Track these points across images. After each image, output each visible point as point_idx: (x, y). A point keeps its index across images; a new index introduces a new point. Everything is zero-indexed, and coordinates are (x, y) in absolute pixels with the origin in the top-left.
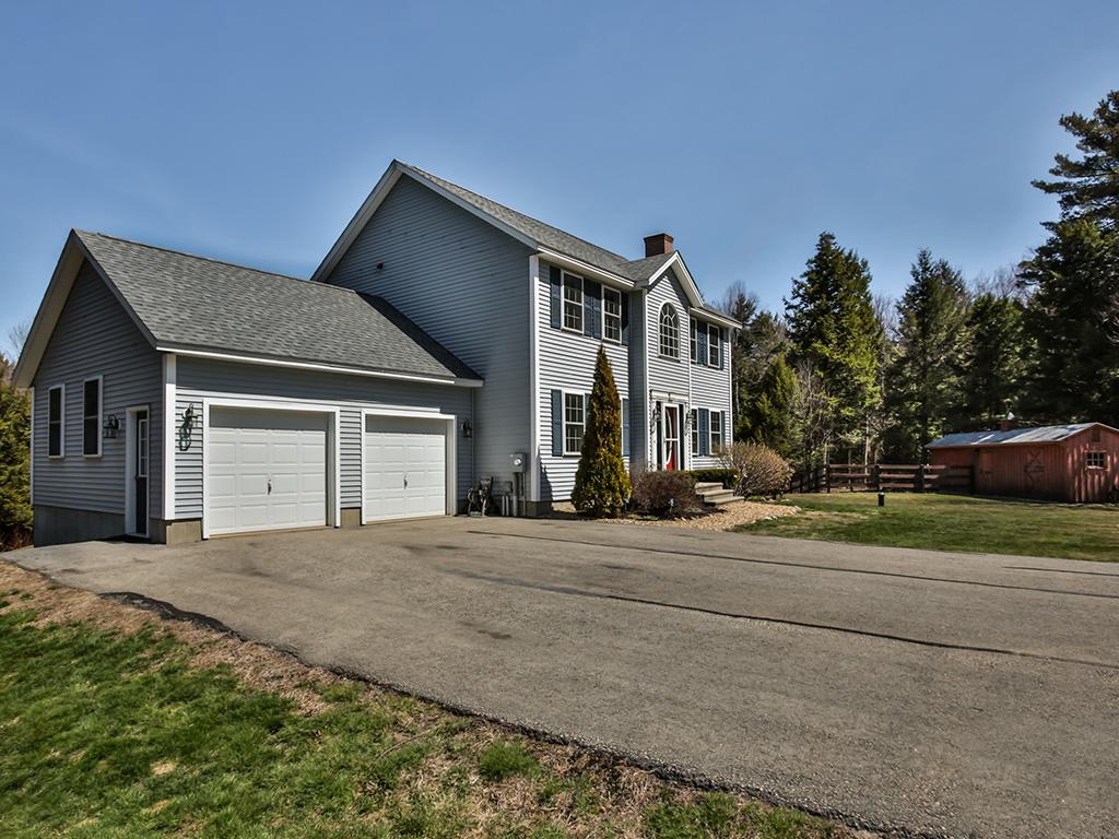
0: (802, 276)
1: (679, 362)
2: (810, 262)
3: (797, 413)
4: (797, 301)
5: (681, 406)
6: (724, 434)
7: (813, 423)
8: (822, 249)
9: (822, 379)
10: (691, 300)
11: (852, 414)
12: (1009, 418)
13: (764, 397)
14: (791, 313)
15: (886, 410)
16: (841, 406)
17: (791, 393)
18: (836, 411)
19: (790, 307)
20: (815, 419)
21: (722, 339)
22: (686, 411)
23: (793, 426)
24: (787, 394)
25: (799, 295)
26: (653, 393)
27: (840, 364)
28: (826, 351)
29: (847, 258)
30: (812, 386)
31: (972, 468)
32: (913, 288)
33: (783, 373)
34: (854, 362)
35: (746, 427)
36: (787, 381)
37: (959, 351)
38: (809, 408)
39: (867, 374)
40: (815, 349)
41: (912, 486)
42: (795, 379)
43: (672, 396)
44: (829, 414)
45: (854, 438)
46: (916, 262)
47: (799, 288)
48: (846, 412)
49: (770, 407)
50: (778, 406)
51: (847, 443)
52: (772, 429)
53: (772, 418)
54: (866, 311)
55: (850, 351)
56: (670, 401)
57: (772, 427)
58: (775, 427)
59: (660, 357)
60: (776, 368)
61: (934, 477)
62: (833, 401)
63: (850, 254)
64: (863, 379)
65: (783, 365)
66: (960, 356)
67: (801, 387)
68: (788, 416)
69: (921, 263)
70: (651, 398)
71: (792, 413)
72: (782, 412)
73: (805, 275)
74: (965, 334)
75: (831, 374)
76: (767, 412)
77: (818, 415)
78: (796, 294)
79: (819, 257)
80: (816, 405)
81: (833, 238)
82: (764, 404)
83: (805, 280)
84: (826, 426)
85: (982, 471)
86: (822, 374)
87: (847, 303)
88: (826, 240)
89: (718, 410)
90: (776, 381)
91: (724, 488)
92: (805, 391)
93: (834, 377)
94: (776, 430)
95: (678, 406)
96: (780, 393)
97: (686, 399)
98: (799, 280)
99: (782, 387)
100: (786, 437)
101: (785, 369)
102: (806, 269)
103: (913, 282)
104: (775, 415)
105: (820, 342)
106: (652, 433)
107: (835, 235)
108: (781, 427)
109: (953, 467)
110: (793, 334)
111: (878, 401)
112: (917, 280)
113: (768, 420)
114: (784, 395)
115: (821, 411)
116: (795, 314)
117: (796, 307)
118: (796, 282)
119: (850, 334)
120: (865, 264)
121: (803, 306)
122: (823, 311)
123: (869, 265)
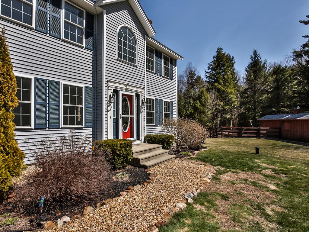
0: (211, 62)
1: (136, 67)
2: (214, 57)
3: (209, 107)
4: (210, 70)
5: (138, 96)
6: (172, 113)
7: (215, 111)
8: (218, 53)
9: (218, 96)
10: (149, 33)
11: (228, 108)
12: (298, 109)
13: (198, 102)
14: (208, 74)
15: (240, 107)
16: (225, 105)
17: (207, 100)
18: (223, 107)
19: (207, 72)
20: (215, 110)
21: (171, 64)
22: (141, 98)
23: (208, 112)
24: (206, 101)
25: (210, 69)
26: (109, 83)
27: (224, 91)
28: (220, 86)
29: (227, 56)
30: (215, 98)
31: (280, 129)
32: (251, 63)
33: (205, 94)
34: (229, 90)
35: (192, 112)
36: (206, 96)
37: (268, 85)
38: (213, 106)
39: (233, 94)
40: (215, 86)
41: (255, 135)
42: (209, 96)
43: (128, 87)
44: (220, 108)
45: (228, 116)
46: (252, 54)
47: (210, 66)
48: (226, 107)
49: (200, 105)
50: (203, 105)
51: (226, 118)
52: (200, 113)
53: (200, 109)
54: (233, 73)
55: (228, 87)
56: (127, 90)
57: (200, 112)
58: (201, 112)
59: (117, 60)
60: (202, 92)
61: (265, 132)
62: (222, 104)
63: (228, 54)
64: (232, 96)
65: (205, 91)
66: (269, 87)
67: (211, 99)
68: (206, 108)
69: (254, 55)
70: (108, 86)
71: (207, 107)
72: (204, 107)
73: (212, 62)
74: (271, 79)
75: (221, 94)
76: (199, 107)
77: (216, 108)
78: (209, 68)
79: (217, 56)
80: (216, 105)
81: (222, 49)
82: (198, 104)
83: (212, 63)
84: (219, 112)
85: (285, 130)
86: (218, 94)
87: (227, 70)
88: (219, 50)
89: (169, 101)
90: (202, 96)
91: (163, 148)
92: (212, 100)
93: (222, 95)
94: (202, 113)
95: (134, 95)
96: (203, 100)
97: (142, 91)
98: (210, 63)
99: (204, 98)
100: (205, 116)
101: (205, 92)
102: (213, 60)
103: (251, 61)
104: (201, 108)
105: (217, 83)
106: (108, 111)
107: (223, 49)
108: (204, 112)
109: (272, 128)
110: (208, 81)
111: (237, 104)
112: (252, 60)
113: (199, 110)
114: (205, 101)
115: (217, 107)
116: (209, 75)
117: (209, 72)
118: (209, 64)
119: (227, 81)
120: (233, 58)
121: (211, 72)
122: (218, 73)
123: (234, 58)
